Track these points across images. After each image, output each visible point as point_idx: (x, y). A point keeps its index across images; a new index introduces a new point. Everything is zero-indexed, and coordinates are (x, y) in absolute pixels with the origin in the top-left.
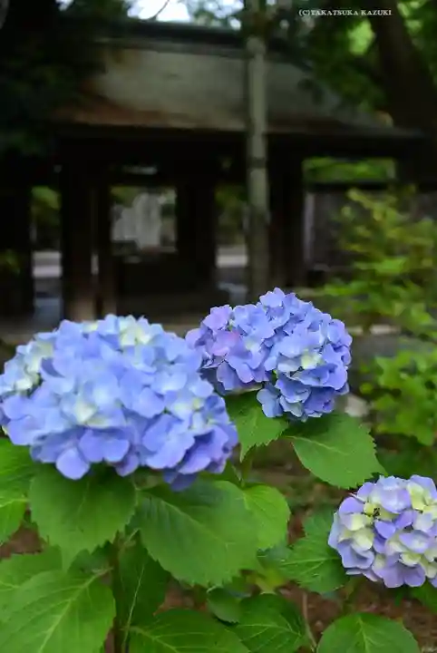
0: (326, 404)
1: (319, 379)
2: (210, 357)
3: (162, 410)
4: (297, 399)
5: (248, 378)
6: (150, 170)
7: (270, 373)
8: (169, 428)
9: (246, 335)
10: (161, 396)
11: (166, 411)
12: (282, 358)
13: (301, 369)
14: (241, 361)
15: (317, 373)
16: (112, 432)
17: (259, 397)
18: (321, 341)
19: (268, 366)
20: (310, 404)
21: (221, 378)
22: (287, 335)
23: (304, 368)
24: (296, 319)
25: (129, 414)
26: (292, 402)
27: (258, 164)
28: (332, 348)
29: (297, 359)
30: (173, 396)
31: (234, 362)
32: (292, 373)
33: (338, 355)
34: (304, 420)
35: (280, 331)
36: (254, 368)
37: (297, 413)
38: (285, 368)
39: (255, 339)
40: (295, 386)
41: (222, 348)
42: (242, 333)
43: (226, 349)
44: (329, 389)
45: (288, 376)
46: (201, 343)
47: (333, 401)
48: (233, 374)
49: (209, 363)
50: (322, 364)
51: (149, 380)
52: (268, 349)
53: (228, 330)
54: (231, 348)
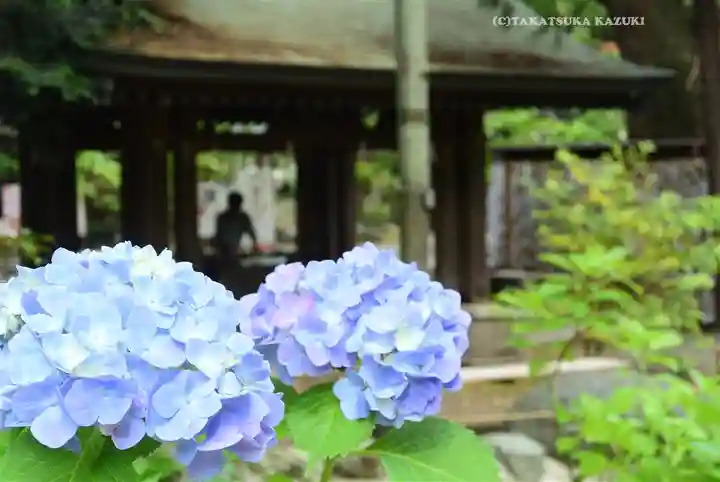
0: (430, 402)
1: (421, 367)
2: (270, 330)
3: (181, 362)
4: (388, 392)
5: (321, 360)
6: (258, 129)
7: (353, 357)
8: (189, 388)
9: (321, 300)
10: (181, 345)
11: (186, 365)
12: (370, 335)
13: (395, 350)
14: (313, 337)
15: (417, 357)
16: (110, 384)
17: (337, 389)
18: (426, 314)
19: (351, 346)
20: (407, 402)
21: (285, 360)
22: (379, 304)
23: (399, 349)
24: (392, 283)
25: (135, 363)
26: (382, 396)
27: (417, 117)
28: (441, 327)
29: (390, 336)
30: (198, 345)
31: (303, 337)
32: (382, 356)
33: (450, 336)
34: (398, 425)
35: (369, 298)
36: (330, 346)
37: (388, 413)
38: (375, 349)
39: (333, 305)
40: (386, 374)
41: (288, 317)
42: (316, 298)
43: (294, 320)
44: (434, 380)
45: (377, 359)
46: (259, 311)
47: (440, 399)
48: (301, 355)
49: (269, 338)
50: (426, 345)
51: (166, 324)
52: (352, 322)
53: (297, 292)
54: (299, 319)
